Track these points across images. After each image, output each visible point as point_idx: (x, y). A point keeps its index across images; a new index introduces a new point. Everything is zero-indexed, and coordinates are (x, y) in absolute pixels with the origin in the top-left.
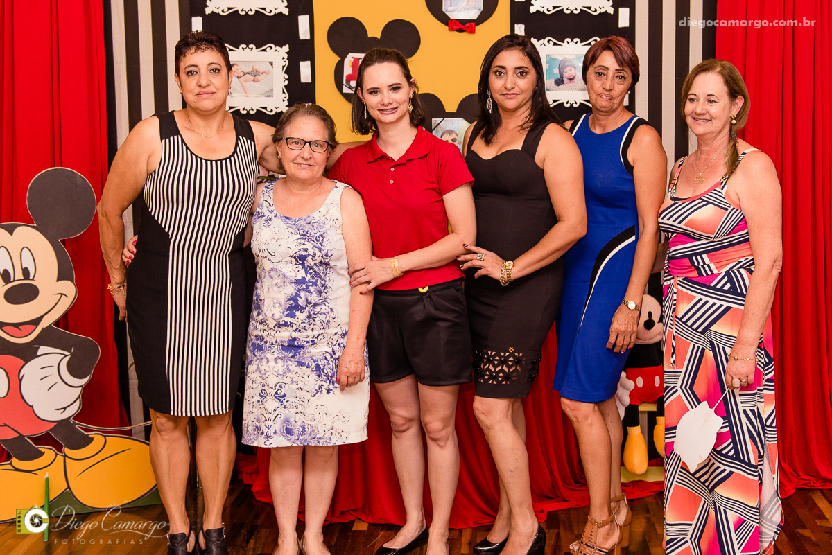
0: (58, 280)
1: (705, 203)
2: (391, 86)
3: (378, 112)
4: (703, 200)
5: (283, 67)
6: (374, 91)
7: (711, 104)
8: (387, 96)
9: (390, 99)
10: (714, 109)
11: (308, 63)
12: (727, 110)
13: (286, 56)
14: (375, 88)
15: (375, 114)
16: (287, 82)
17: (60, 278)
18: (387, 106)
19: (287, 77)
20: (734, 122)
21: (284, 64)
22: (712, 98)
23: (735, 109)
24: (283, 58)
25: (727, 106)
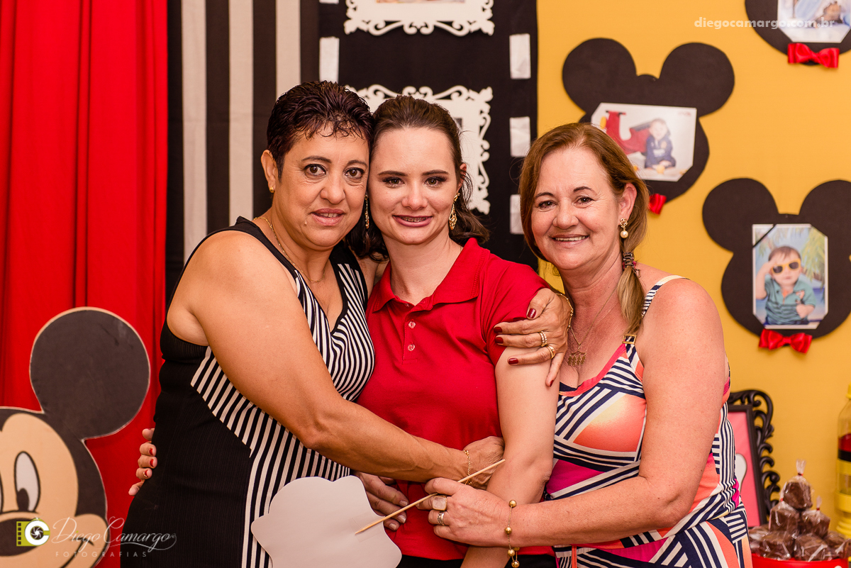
0: (79, 512)
1: (606, 391)
2: (428, 173)
3: (393, 221)
4: (603, 387)
5: (481, 128)
6: (394, 179)
7: (584, 205)
8: (417, 193)
9: (422, 197)
10: (592, 213)
11: (526, 120)
12: (613, 212)
13: (487, 108)
14: (397, 173)
15: (386, 222)
16: (486, 156)
17: (83, 507)
18: (415, 210)
19: (486, 145)
20: (625, 234)
21: (482, 122)
22: (584, 194)
23: (625, 210)
24: (481, 112)
25: (612, 204)
